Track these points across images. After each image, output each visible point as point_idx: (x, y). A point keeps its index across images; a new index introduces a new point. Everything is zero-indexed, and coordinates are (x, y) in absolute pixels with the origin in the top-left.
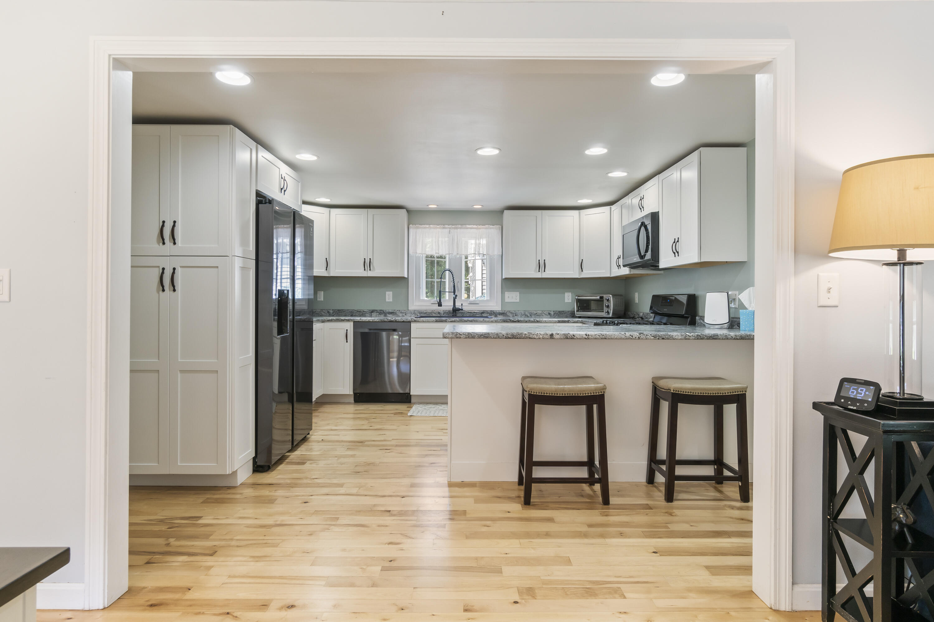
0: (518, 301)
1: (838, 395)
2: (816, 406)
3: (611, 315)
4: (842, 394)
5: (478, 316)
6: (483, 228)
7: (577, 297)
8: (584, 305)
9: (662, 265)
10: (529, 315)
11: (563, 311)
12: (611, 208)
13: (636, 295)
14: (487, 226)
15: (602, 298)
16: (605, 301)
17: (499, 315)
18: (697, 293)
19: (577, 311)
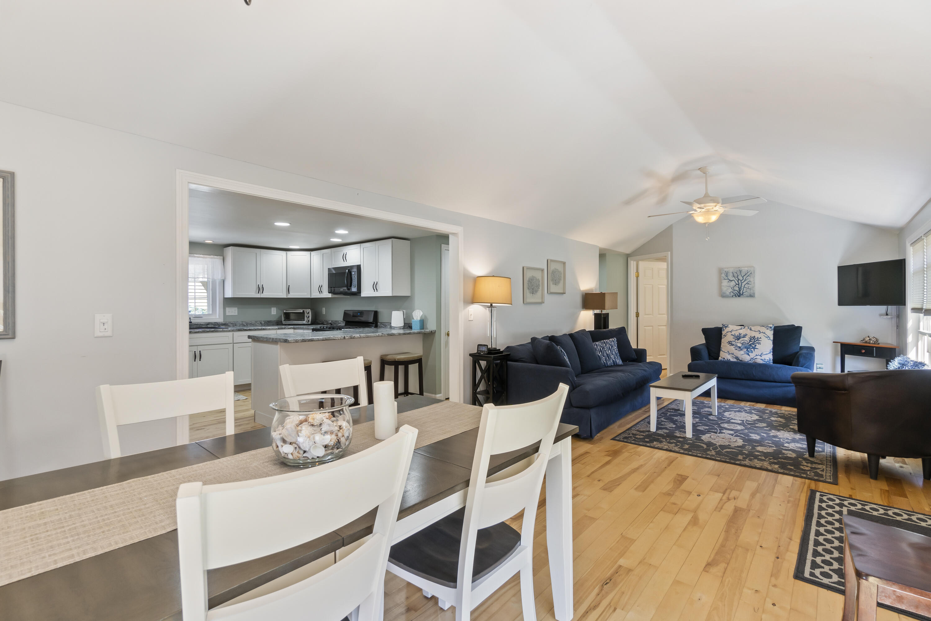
0: (236, 314)
1: (478, 350)
2: (471, 355)
3: (310, 323)
4: (479, 350)
5: (204, 327)
6: (209, 258)
7: (285, 311)
8: (287, 316)
9: (363, 294)
10: (245, 325)
11: (271, 321)
12: (311, 253)
13: (324, 309)
14: (212, 256)
15: (303, 311)
16: (306, 314)
17: (222, 325)
18: (378, 310)
19: (284, 321)
